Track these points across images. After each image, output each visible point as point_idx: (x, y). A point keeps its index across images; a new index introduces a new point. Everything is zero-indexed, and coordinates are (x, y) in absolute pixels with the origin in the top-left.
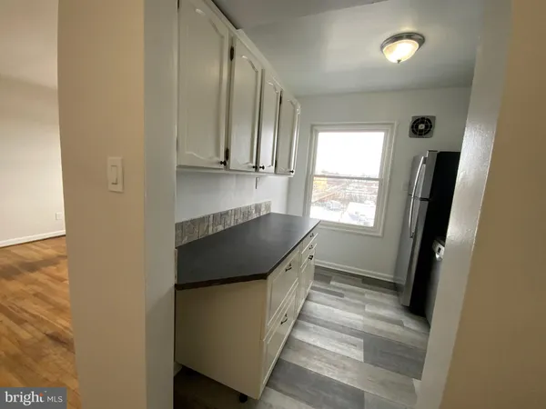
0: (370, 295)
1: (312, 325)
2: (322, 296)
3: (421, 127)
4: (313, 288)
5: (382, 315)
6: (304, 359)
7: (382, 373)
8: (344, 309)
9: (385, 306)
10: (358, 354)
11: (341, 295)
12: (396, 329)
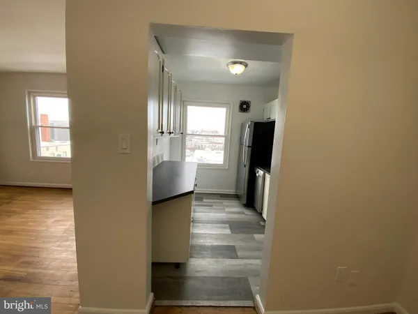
0: (226, 202)
1: (200, 224)
2: (201, 209)
3: (244, 107)
4: (196, 205)
5: (234, 211)
6: (202, 241)
7: (241, 236)
8: (215, 212)
9: (234, 207)
10: (228, 231)
11: (211, 206)
12: (243, 216)
